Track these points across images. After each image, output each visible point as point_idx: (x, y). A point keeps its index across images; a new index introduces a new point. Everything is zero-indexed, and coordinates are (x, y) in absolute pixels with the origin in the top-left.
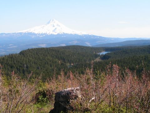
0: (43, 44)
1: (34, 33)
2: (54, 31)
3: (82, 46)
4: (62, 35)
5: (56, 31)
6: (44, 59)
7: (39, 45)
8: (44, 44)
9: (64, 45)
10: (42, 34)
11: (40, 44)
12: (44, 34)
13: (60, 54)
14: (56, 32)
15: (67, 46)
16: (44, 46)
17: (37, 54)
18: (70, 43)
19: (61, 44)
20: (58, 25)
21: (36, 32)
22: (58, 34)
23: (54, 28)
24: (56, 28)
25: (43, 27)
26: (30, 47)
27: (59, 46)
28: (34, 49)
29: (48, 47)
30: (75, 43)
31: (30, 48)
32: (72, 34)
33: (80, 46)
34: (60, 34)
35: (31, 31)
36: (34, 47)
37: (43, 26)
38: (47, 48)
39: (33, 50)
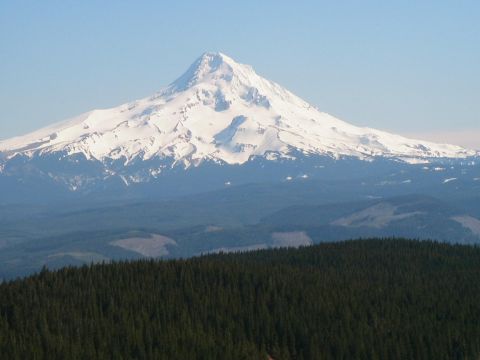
0: (145, 233)
1: (80, 156)
2: (223, 138)
3: (431, 245)
4: (281, 165)
5: (238, 139)
6: (156, 344)
7: (123, 244)
8: (158, 237)
9: (299, 240)
10: (140, 164)
11: (123, 233)
12: (155, 161)
13: (271, 307)
14: (239, 149)
15: (323, 246)
16: (151, 248)
17: (105, 307)
18: (344, 222)
19: (276, 235)
20: (251, 97)
21: (98, 149)
22: (257, 161)
23: (223, 121)
24: (238, 120)
25: (147, 112)
26: (56, 260)
27: (263, 246)
28: (85, 269)
29: (187, 253)
30: (380, 222)
31: (54, 268)
32: (355, 158)
33: (413, 245)
34: (270, 157)
35: (57, 145)
36: (82, 257)
37: (144, 103)
38: (172, 263)
39: (74, 277)
